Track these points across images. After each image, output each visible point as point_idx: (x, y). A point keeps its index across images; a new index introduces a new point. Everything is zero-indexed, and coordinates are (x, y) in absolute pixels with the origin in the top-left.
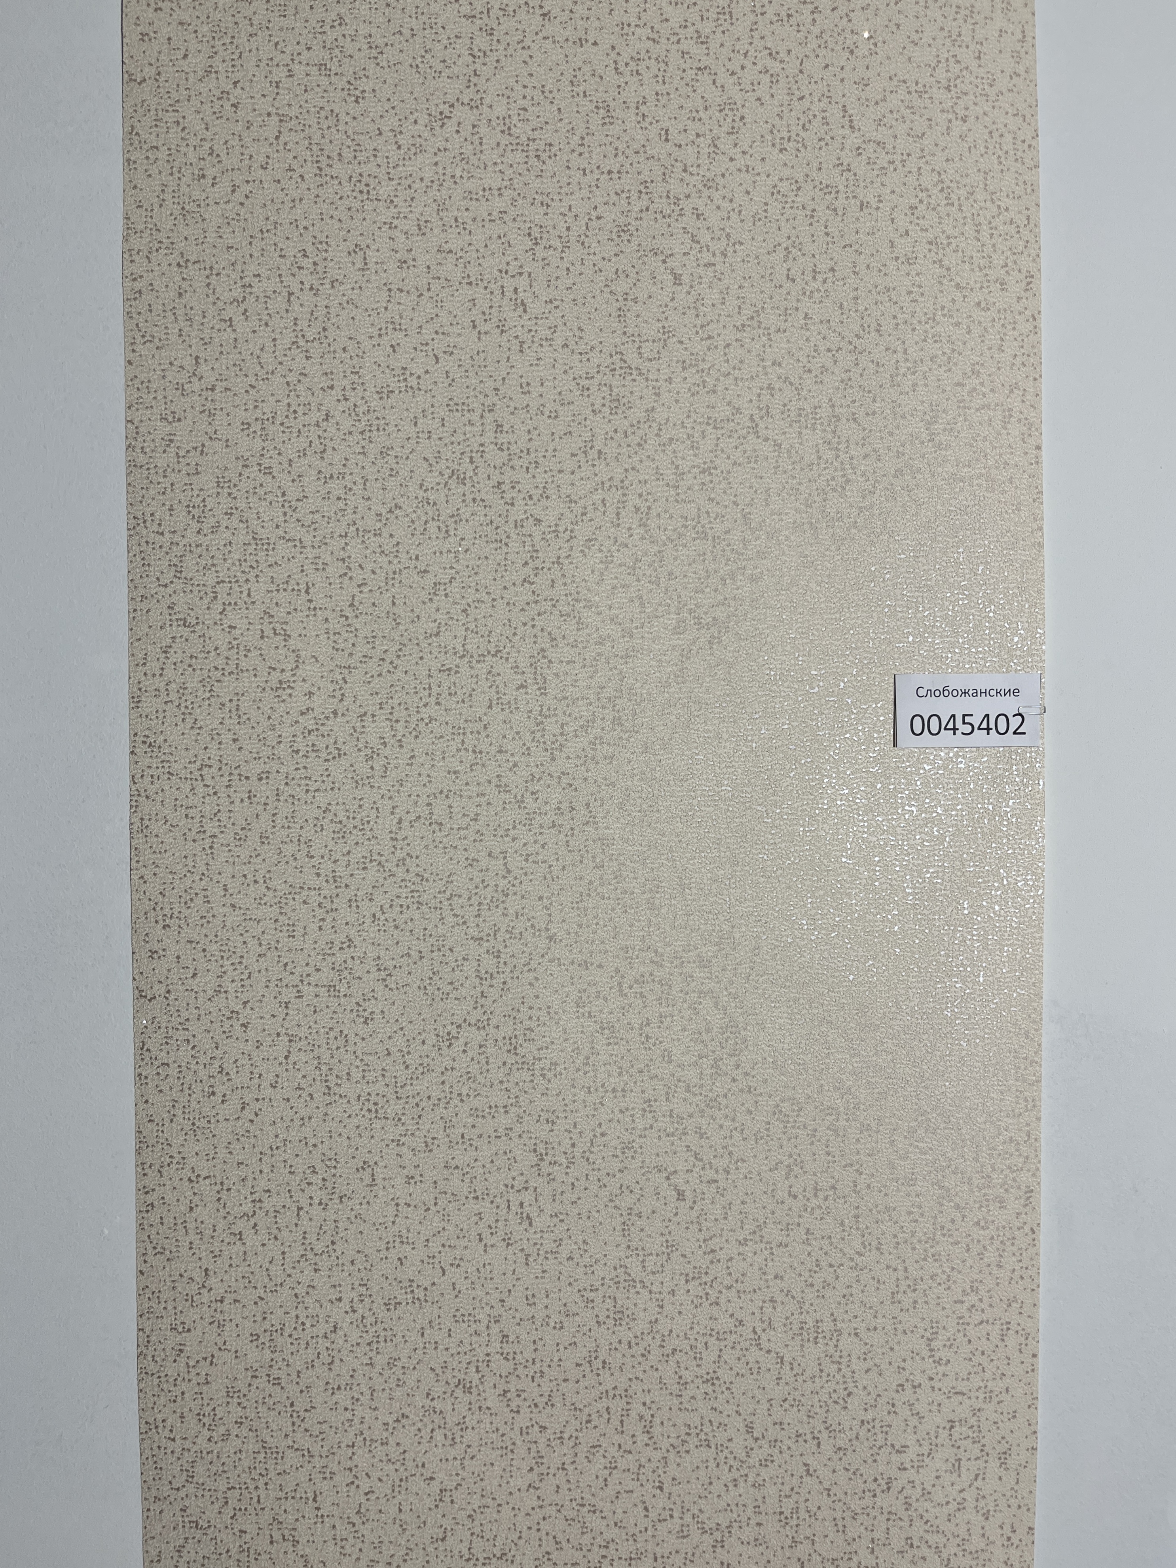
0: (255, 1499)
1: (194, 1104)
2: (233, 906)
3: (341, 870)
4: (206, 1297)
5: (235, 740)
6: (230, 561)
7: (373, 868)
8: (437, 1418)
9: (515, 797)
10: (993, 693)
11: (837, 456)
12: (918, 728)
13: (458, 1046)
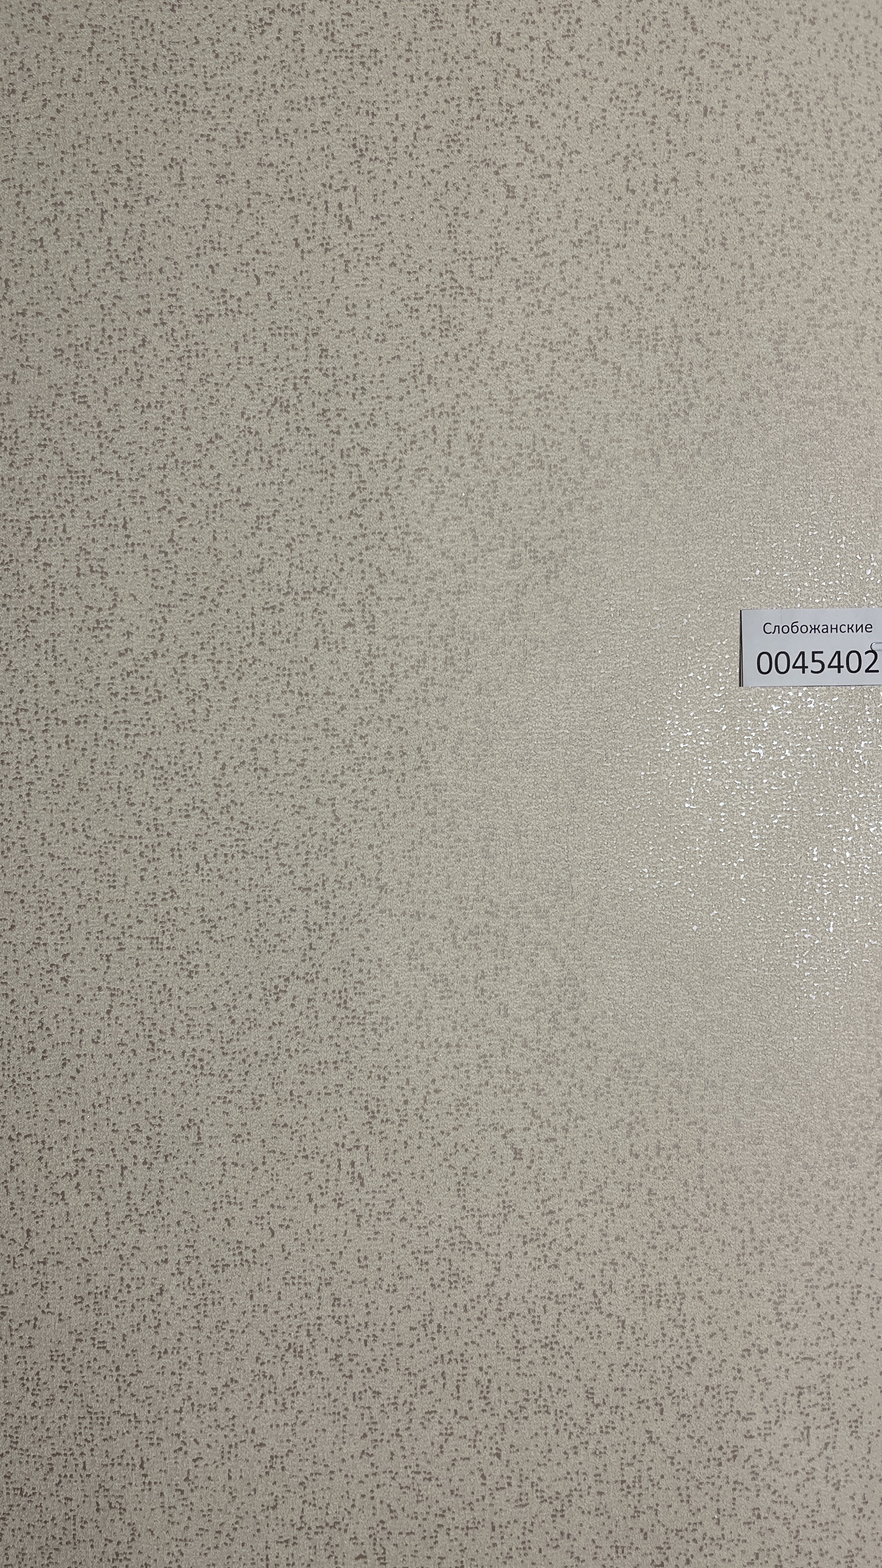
0: (81, 1466)
1: (13, 1061)
2: (52, 855)
3: (162, 818)
4: (28, 1259)
5: (51, 683)
6: (44, 495)
7: (196, 814)
8: (266, 1382)
9: (344, 741)
10: (844, 629)
11: (680, 379)
12: (765, 667)
13: (286, 999)
